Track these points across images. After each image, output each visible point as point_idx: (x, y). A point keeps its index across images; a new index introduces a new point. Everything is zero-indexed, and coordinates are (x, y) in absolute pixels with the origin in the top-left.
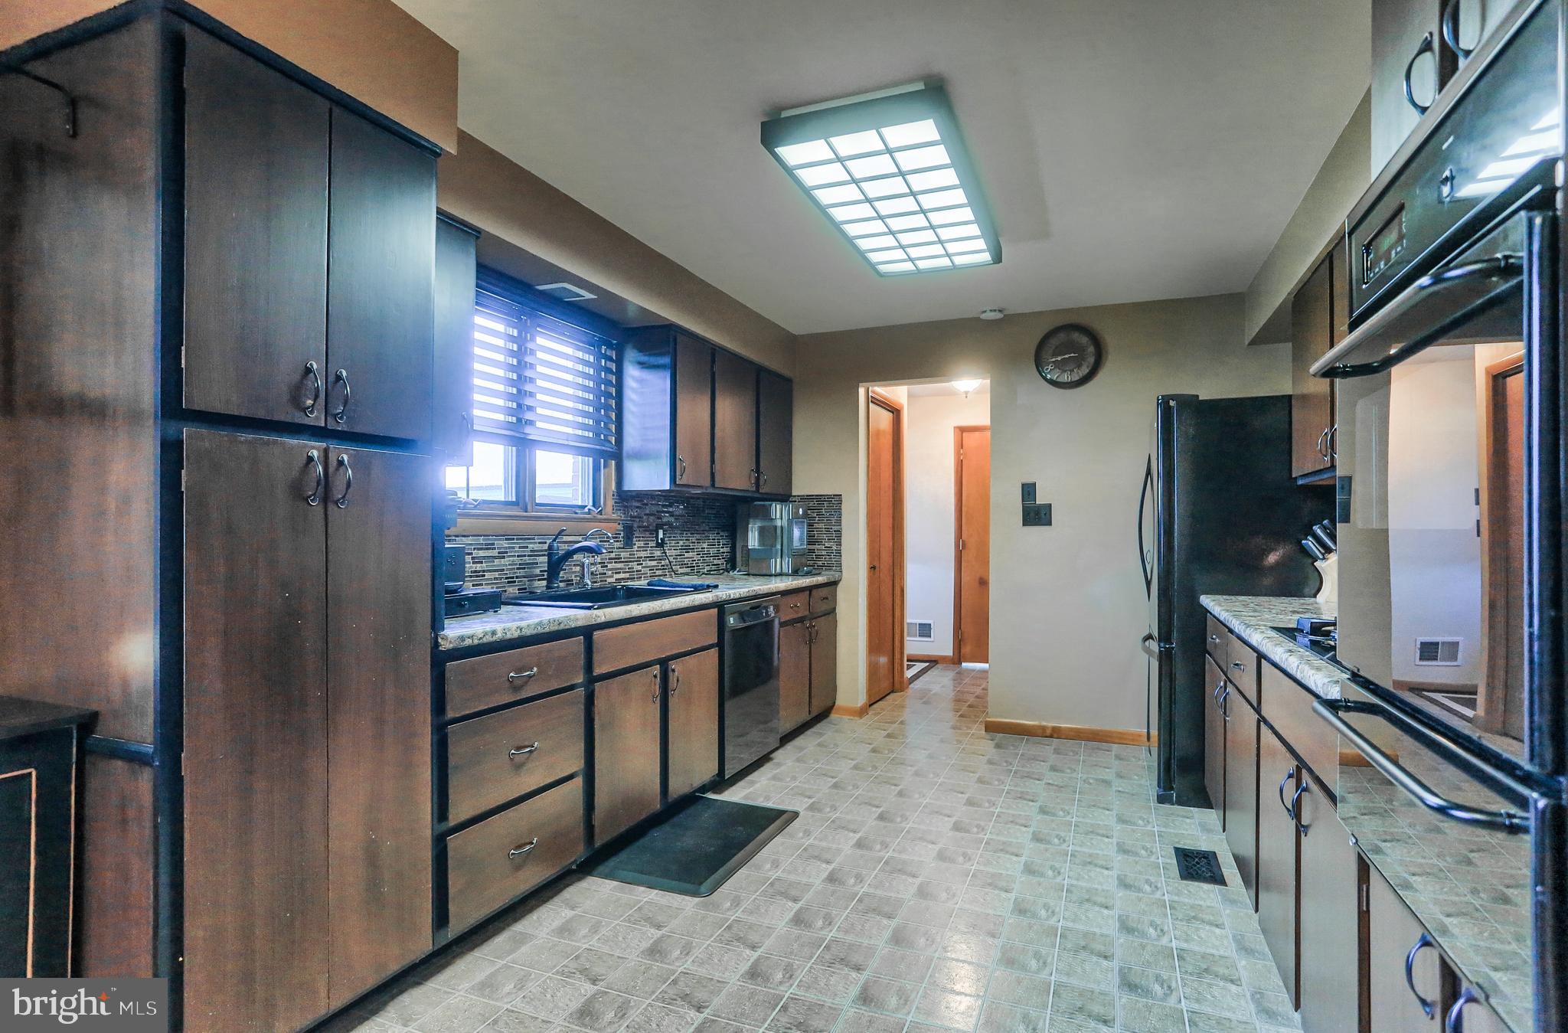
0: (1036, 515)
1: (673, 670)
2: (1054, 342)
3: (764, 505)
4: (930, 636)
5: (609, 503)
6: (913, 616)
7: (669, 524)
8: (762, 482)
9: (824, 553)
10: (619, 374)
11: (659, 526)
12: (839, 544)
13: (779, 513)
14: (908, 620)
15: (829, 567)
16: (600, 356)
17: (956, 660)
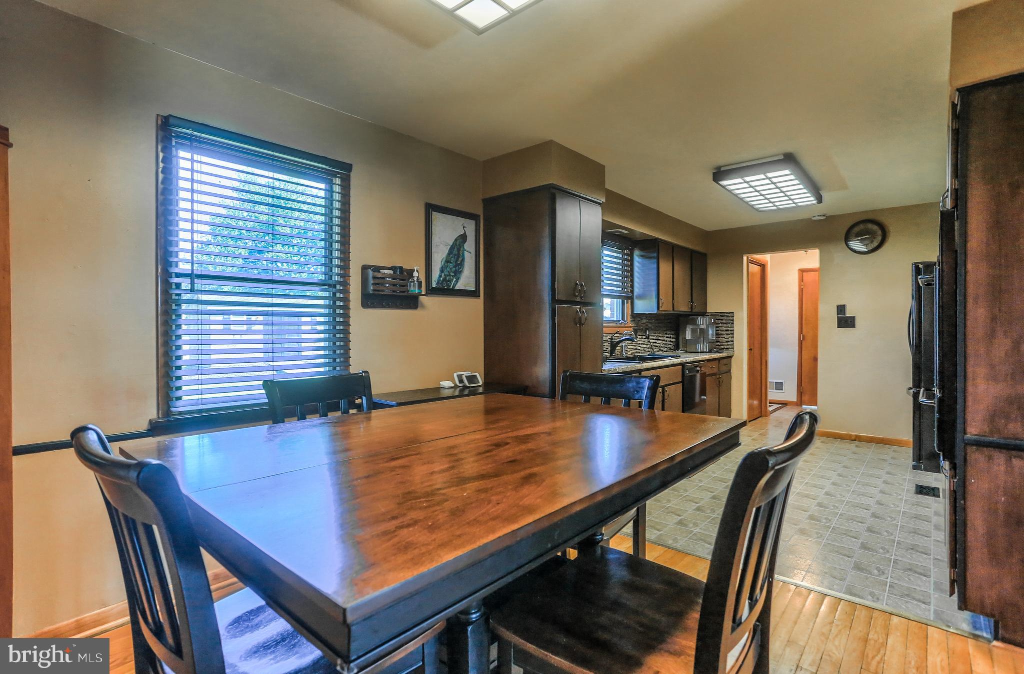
0: (845, 321)
1: (666, 391)
2: (856, 229)
3: (694, 318)
4: (782, 390)
5: (628, 318)
6: (772, 379)
7: (651, 328)
8: (693, 307)
9: (724, 341)
10: (632, 261)
11: (647, 329)
12: (733, 337)
13: (702, 322)
14: (769, 380)
15: (727, 349)
16: (624, 254)
17: (799, 403)
